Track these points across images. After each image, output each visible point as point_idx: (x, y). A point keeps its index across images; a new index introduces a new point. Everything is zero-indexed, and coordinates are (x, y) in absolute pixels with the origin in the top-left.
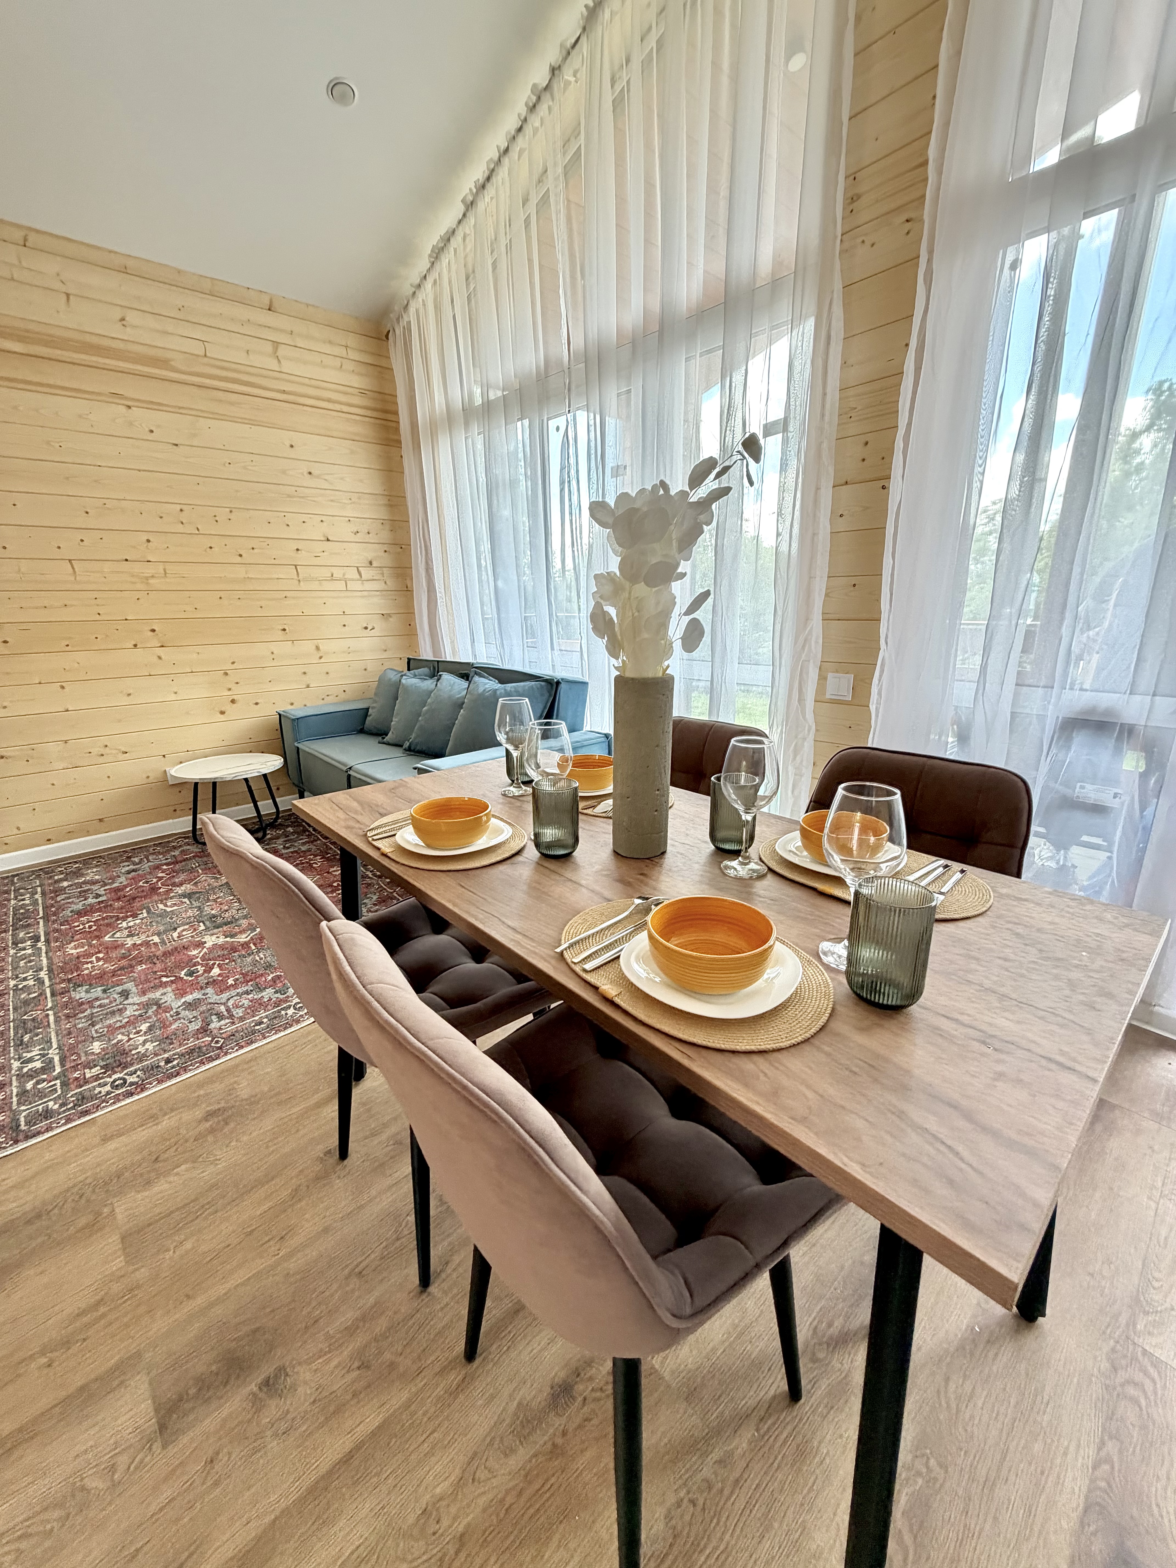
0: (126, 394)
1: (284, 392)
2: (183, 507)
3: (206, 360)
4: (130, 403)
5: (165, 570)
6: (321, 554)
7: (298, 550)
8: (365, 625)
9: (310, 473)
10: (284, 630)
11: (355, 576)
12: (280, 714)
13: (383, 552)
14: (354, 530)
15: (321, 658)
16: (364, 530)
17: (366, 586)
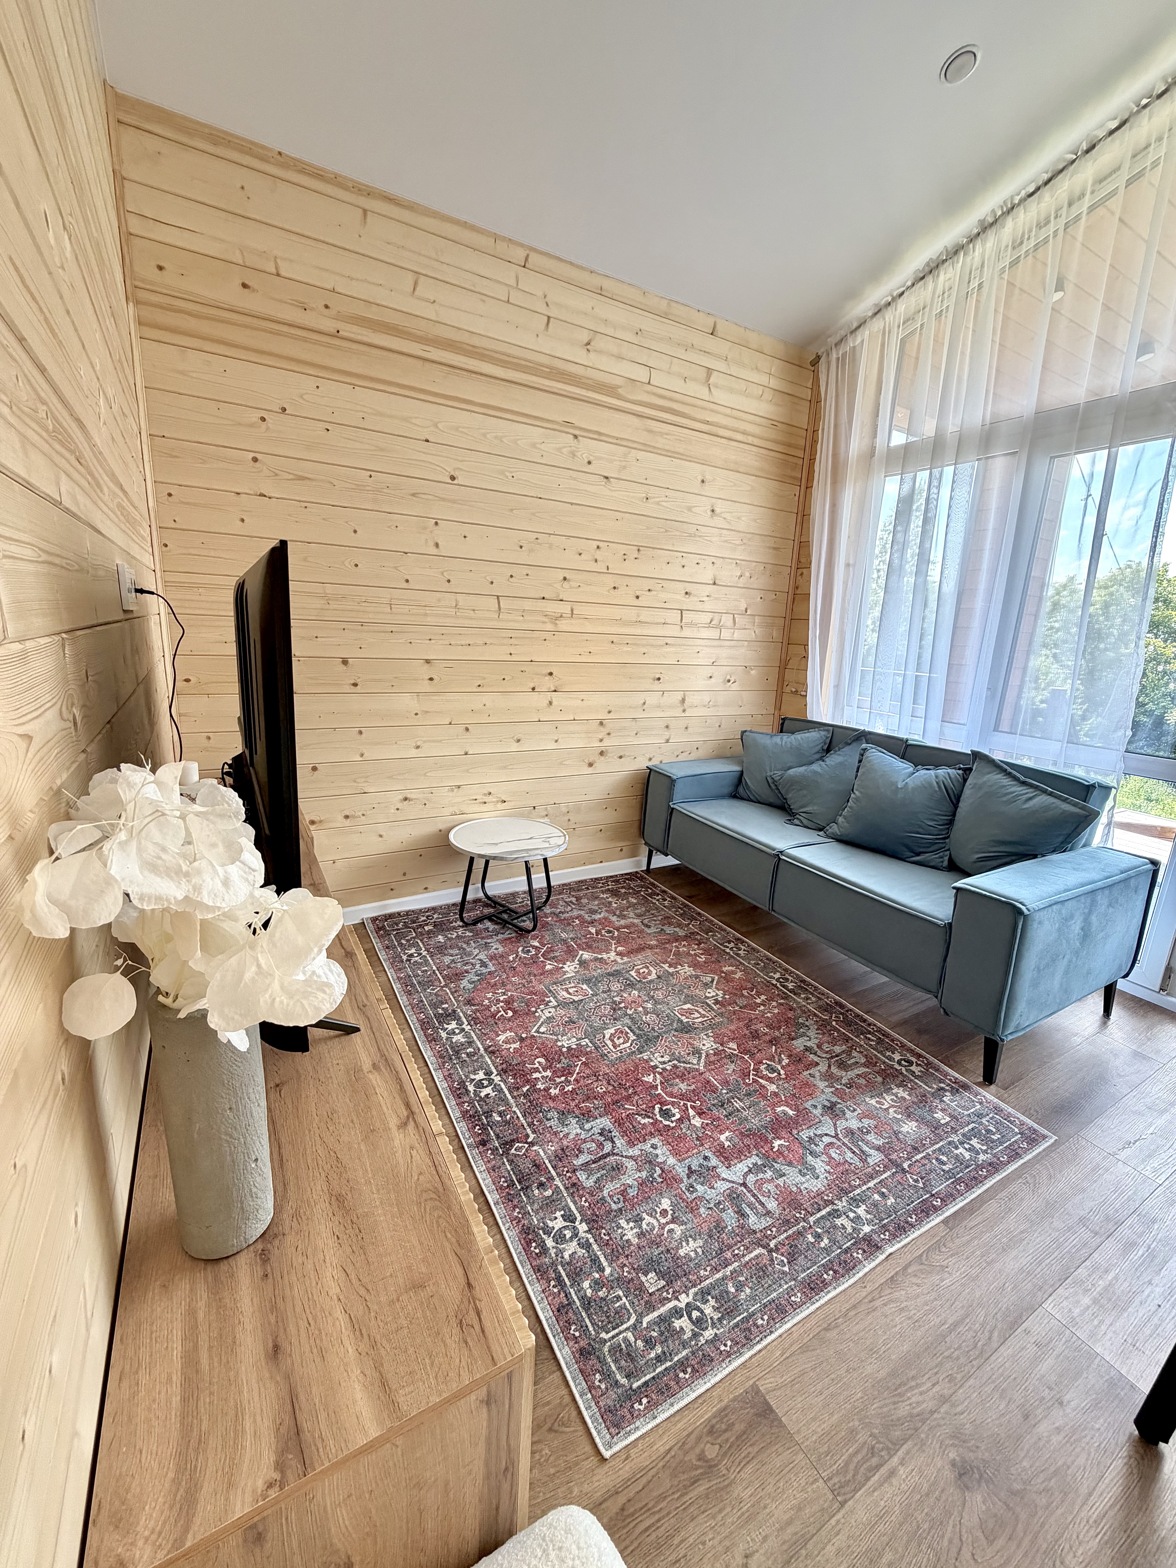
0: (577, 424)
1: (707, 423)
2: (601, 544)
3: (649, 388)
4: (577, 432)
5: (572, 610)
6: (705, 599)
7: (687, 593)
8: (728, 677)
9: (713, 511)
10: (659, 679)
11: (730, 623)
12: (651, 770)
13: (759, 599)
14: (739, 574)
15: (684, 711)
16: (747, 574)
17: (737, 635)
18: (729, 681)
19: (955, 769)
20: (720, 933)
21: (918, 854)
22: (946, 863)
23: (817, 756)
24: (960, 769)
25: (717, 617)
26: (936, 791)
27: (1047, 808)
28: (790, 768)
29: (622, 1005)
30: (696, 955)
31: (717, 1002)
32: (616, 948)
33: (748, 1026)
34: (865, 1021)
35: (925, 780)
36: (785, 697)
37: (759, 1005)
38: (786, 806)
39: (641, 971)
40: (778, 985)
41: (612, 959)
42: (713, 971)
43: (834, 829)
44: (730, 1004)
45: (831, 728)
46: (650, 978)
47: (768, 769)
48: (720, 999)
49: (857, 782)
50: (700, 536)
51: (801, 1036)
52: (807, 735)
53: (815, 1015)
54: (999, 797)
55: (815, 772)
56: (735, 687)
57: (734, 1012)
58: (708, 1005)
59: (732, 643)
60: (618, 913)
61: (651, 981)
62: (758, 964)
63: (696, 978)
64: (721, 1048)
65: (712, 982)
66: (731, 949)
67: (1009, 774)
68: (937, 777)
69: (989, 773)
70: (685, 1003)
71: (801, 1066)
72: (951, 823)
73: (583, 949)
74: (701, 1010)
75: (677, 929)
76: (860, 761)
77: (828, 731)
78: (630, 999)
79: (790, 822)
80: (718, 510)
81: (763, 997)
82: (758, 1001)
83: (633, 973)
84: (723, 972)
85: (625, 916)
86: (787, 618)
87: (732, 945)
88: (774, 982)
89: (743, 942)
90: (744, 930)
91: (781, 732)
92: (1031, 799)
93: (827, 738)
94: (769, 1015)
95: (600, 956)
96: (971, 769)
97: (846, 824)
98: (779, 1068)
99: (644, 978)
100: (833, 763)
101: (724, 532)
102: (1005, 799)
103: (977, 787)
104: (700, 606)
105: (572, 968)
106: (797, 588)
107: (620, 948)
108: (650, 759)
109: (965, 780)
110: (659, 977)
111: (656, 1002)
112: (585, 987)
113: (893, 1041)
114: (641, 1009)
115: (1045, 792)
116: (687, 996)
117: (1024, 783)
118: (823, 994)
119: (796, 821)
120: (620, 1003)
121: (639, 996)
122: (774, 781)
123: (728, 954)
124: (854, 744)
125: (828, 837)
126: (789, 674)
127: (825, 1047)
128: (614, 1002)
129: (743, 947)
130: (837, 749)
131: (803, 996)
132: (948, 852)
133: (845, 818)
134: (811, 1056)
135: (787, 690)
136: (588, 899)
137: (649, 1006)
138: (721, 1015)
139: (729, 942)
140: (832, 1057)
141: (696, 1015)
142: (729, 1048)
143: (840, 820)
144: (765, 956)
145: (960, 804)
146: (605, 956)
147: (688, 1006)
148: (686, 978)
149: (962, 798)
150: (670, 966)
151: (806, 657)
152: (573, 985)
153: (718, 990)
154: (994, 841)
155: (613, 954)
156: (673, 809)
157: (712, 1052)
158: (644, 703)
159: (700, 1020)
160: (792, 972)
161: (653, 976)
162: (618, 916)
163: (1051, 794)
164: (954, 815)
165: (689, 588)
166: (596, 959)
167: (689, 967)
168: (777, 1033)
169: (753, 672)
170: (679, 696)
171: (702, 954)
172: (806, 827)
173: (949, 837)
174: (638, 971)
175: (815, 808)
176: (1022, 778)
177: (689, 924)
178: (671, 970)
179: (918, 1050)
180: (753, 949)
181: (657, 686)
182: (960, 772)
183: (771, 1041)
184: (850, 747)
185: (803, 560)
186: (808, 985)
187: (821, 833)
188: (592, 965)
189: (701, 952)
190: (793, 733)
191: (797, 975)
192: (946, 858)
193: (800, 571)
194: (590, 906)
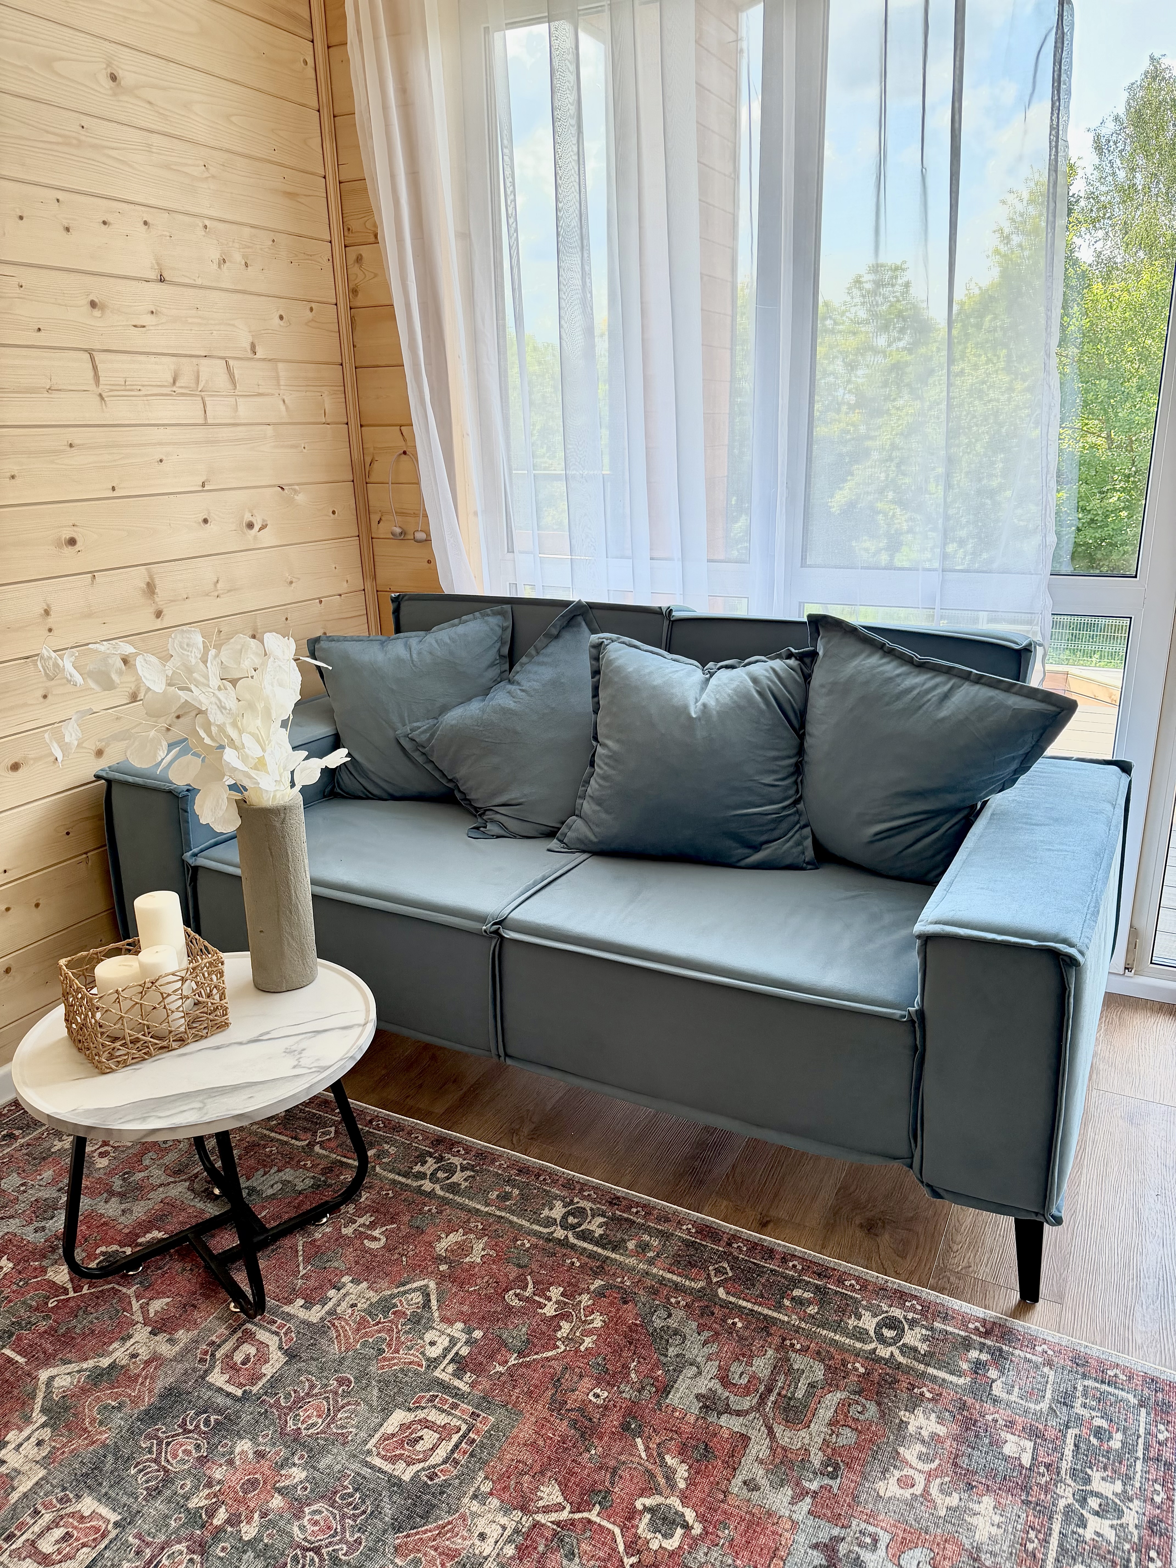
6: (147, 320)
7: (93, 304)
8: (248, 517)
9: (113, 78)
10: (72, 542)
11: (221, 381)
12: (109, 782)
13: (277, 320)
14: (216, 255)
15: (159, 614)
16: (238, 258)
17: (246, 410)
18: (250, 526)
19: (779, 657)
20: (392, 1142)
21: (757, 848)
22: (810, 854)
23: (493, 673)
24: (790, 656)
25: (188, 367)
26: (761, 711)
27: (981, 711)
28: (445, 709)
29: (221, 1515)
30: (360, 1235)
31: (462, 1365)
32: (144, 1308)
33: (558, 1406)
34: (770, 1253)
35: (735, 690)
36: (381, 549)
37: (553, 1322)
38: (458, 796)
39: (238, 1357)
40: (572, 1240)
41: (144, 1354)
42: (419, 1269)
43: (577, 828)
44: (491, 1357)
45: (508, 607)
46: (268, 1370)
47: (395, 718)
48: (465, 1351)
49: (602, 719)
50: (94, 146)
51: (679, 1370)
52: (461, 629)
53: (678, 1288)
54: (888, 704)
55: (505, 711)
56: (267, 538)
57: (511, 1373)
58: (444, 1387)
59: (241, 432)
60: (117, 1184)
61: (276, 1381)
62: (506, 1197)
63: (385, 1312)
64: (527, 1522)
65: (427, 1304)
66: (433, 1178)
67: (890, 653)
68: (755, 680)
69: (854, 656)
70: (386, 1412)
71: (718, 1470)
72: (798, 769)
73: (48, 1360)
74: (434, 1416)
75: (288, 1174)
76: (596, 672)
77: (502, 613)
78: (236, 1479)
79: (479, 831)
80: (127, 78)
81: (555, 1292)
82: (550, 1310)
83: (217, 1378)
84: (440, 1259)
85: (140, 1188)
86: (347, 366)
87: (431, 1165)
88: (560, 1233)
89: (451, 1145)
90: (439, 1108)
91: (398, 630)
92: (946, 696)
93: (504, 629)
94: (588, 1342)
95: (105, 1362)
96: (814, 655)
97: (604, 816)
98: (675, 1502)
99: (255, 1378)
100: (536, 685)
101: (156, 139)
102: (899, 705)
103: (841, 689)
104: (138, 341)
105: (29, 1448)
106: (355, 292)
107: (157, 1305)
108: (99, 753)
109: (807, 678)
110: (292, 1355)
111: (313, 1454)
112: (88, 1505)
113: (840, 1282)
114: (277, 1502)
115: (966, 677)
116: (384, 1383)
117: (922, 666)
118: (667, 1220)
119: (492, 828)
120: (211, 1512)
121: (260, 1455)
122: (418, 746)
123: (431, 1194)
124: (567, 636)
125: (570, 848)
126: (379, 497)
127: (738, 1373)
128: (193, 1517)
129: (456, 1161)
130: (532, 650)
131: (631, 1245)
132: (807, 831)
133: (599, 801)
134: (724, 1420)
135: (381, 530)
136: (21, 1171)
137: (298, 1474)
138: (485, 1402)
139: (421, 1159)
140: (763, 1399)
141: (429, 1437)
142: (547, 1510)
143: (587, 807)
144: (514, 1164)
145: (809, 728)
146: (119, 1353)
147: (399, 1417)
148: (361, 1324)
149: (809, 717)
150: (308, 1306)
151: (408, 453)
152: (47, 1517)
153: (450, 1322)
154: (898, 794)
155: (141, 1334)
156: (196, 869)
157: (510, 1550)
158: (47, 612)
159: (441, 1453)
160: (584, 1186)
161: (276, 1360)
162: (122, 1196)
163: (978, 680)
164: (801, 751)
165: (99, 290)
166: (98, 1377)
167: (356, 1281)
168: (628, 1393)
169: (300, 498)
170: (138, 578)
171: (372, 1225)
172: (514, 836)
173: (801, 797)
174: (230, 1367)
175: (527, 790)
176: (917, 657)
177: (311, 1145)
178: (315, 1314)
179: (895, 1283)
180: (481, 1155)
181: (70, 560)
182: (792, 662)
183: (625, 1427)
184: (560, 642)
185: (355, 225)
186: (628, 1209)
187: (554, 844)
188: (90, 1410)
189: (366, 1219)
190: (427, 628)
191: (596, 1188)
192: (809, 842)
193: (352, 252)
194: (32, 1195)
